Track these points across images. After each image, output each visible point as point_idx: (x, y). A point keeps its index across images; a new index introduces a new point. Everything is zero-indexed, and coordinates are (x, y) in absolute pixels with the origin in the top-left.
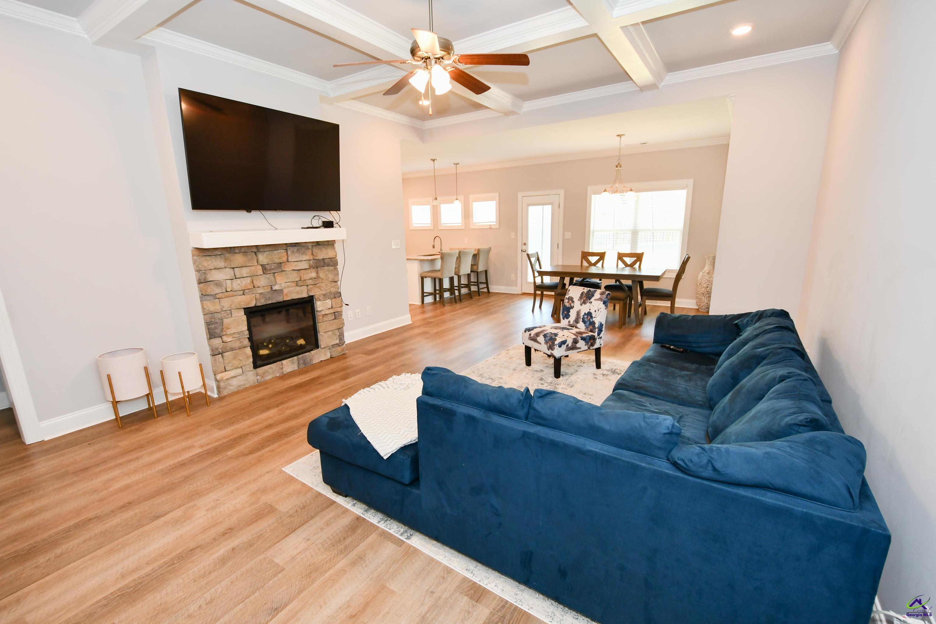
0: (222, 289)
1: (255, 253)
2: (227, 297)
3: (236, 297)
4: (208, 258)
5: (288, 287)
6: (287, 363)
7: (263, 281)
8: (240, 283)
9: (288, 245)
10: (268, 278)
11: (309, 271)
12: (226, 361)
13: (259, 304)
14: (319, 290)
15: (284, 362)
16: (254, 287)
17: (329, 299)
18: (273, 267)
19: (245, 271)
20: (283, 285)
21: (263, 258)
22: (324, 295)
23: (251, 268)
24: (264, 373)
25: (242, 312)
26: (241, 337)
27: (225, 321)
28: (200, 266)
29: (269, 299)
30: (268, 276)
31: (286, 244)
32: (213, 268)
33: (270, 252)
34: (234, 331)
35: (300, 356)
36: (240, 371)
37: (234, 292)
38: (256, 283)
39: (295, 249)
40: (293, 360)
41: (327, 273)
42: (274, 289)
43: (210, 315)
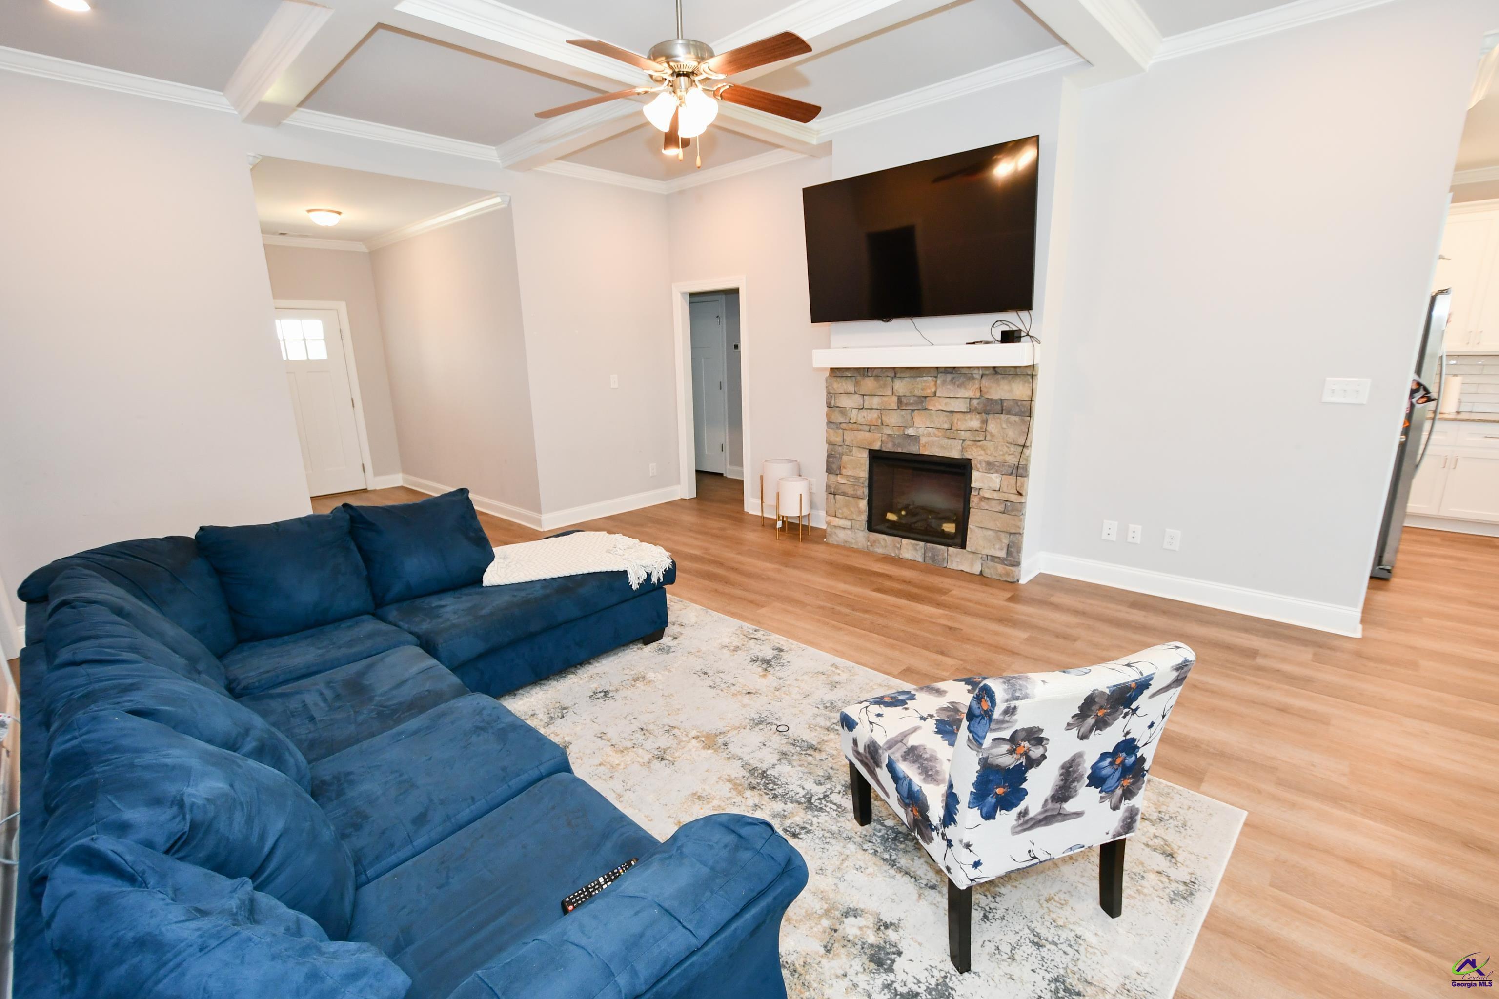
0: (846, 418)
1: (892, 378)
2: (852, 429)
3: (860, 432)
4: (839, 379)
5: (929, 435)
6: (907, 544)
7: (894, 419)
8: (865, 416)
9: (940, 370)
10: (902, 416)
11: (968, 416)
12: (837, 506)
13: (884, 449)
14: (982, 452)
15: (905, 541)
16: (882, 424)
17: (997, 472)
18: (911, 401)
19: (875, 402)
20: (921, 431)
21: (901, 386)
22: (989, 464)
23: (885, 399)
24: (875, 542)
25: (865, 455)
26: (856, 484)
27: (845, 458)
28: (830, 388)
29: (899, 445)
30: (903, 412)
31: (937, 368)
32: (842, 392)
33: (912, 378)
34: (850, 473)
35: (929, 545)
36: (848, 524)
37: (859, 426)
38: (886, 420)
39: (949, 377)
40: (917, 545)
41: (1004, 426)
42: (906, 433)
43: (832, 447)
